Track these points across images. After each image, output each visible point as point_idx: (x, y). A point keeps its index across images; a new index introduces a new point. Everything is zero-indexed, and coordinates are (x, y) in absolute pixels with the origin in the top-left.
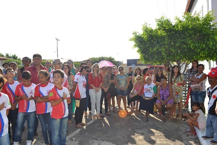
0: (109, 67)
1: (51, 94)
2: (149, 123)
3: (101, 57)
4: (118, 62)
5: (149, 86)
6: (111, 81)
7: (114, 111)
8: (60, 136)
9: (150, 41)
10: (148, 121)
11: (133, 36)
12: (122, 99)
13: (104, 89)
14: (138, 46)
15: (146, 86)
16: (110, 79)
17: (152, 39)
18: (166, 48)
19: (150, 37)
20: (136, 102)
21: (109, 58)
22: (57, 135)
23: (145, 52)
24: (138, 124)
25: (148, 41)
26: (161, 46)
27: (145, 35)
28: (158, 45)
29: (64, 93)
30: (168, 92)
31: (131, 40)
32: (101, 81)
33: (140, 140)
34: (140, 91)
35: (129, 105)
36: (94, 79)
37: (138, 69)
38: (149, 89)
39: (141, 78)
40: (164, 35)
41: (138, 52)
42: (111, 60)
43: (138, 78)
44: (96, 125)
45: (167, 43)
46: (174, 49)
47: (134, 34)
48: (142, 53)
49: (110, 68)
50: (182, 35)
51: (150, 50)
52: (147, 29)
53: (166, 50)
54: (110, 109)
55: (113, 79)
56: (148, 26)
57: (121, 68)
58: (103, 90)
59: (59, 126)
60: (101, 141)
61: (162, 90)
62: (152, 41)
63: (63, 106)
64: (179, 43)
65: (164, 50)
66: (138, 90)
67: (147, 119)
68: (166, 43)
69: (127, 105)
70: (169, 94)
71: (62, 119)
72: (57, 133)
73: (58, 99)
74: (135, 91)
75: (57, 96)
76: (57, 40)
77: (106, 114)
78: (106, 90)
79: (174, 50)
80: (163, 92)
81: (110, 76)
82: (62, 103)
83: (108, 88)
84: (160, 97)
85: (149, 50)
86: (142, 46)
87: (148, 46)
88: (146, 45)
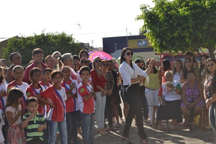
1: (83, 90)
9: (168, 21)
18: (190, 32)
23: (161, 37)
25: (165, 21)
26: (184, 29)
28: (179, 28)
30: (197, 92)
31: (138, 19)
40: (187, 14)
45: (192, 25)
46: (202, 33)
47: (143, 9)
50: (211, 15)
51: (169, 34)
53: (191, 34)
61: (189, 89)
62: (171, 22)
64: (208, 25)
65: (188, 34)
68: (190, 25)
70: (198, 94)
78: (110, 93)
79: (201, 35)
80: (190, 91)
82: (92, 98)
84: (186, 98)
85: (166, 35)
87: (166, 30)
88: (161, 27)
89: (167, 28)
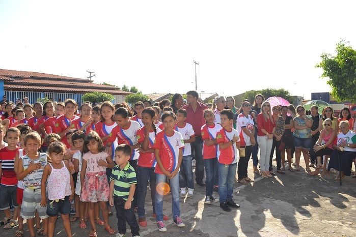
0: (283, 106)
1: (220, 137)
2: (343, 187)
3: (265, 89)
4: (296, 97)
5: (345, 136)
6: (285, 127)
7: (289, 170)
8: (227, 184)
9: (349, 68)
10: (341, 185)
11: (321, 61)
12: (302, 153)
13: (276, 136)
14: (329, 75)
15: (340, 135)
16: (284, 124)
17: (352, 65)
19: (347, 62)
20: (324, 157)
21: (280, 91)
22: (225, 183)
23: (339, 84)
24: (325, 187)
25: (345, 67)
27: (341, 58)
29: (234, 135)
31: (318, 66)
32: (274, 125)
33: (327, 204)
34: (330, 141)
35: (313, 162)
36: (267, 121)
37: (328, 109)
38: (345, 139)
39: (331, 123)
41: (329, 83)
42: (282, 94)
43: (328, 123)
44: (265, 183)
47: (323, 57)
48: (335, 86)
49: (285, 108)
51: (348, 81)
52: (344, 49)
54: (284, 166)
55: (289, 124)
56: (346, 45)
57: (300, 109)
58: (274, 138)
59: (227, 173)
60: (274, 200)
62: (352, 68)
63: (232, 150)
66: (327, 141)
67: (341, 182)
69: (310, 164)
71: (231, 165)
72: (224, 181)
73: (227, 142)
74: (323, 142)
75: (226, 138)
76: (196, 64)
77: (277, 172)
78: (279, 138)
81: (284, 120)
82: (231, 147)
83: (281, 135)
85: (346, 82)
86: (336, 76)
87: (345, 76)
88: (341, 74)
89: (347, 74)
